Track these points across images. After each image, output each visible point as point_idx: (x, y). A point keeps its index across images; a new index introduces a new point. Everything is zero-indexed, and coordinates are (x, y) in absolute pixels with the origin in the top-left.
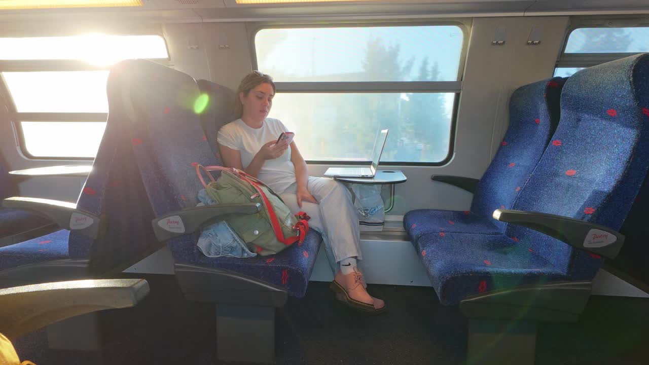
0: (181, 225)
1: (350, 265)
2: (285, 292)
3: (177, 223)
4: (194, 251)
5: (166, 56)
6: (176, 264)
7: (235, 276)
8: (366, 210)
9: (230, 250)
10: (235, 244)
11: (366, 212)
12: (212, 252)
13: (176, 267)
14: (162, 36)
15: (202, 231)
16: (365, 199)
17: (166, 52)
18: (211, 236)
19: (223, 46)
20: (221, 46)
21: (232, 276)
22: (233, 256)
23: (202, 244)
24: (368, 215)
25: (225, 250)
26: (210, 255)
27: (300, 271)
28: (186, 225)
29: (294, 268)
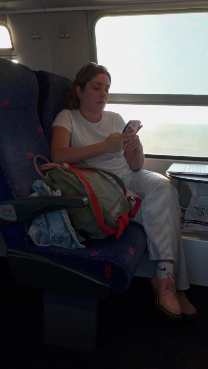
0: (14, 213)
1: (165, 269)
2: (108, 286)
3: (10, 211)
4: (25, 239)
5: (10, 46)
6: (8, 250)
7: (61, 266)
8: (202, 209)
9: (59, 240)
10: (66, 235)
11: (201, 211)
12: (42, 241)
13: (8, 252)
14: (6, 26)
15: (34, 220)
16: (202, 197)
17: (10, 42)
18: (41, 225)
19: (64, 36)
20: (61, 36)
21: (58, 265)
22: (61, 246)
23: (33, 231)
24: (204, 214)
25: (54, 240)
26: (39, 243)
27: (123, 267)
28: (18, 213)
29: (117, 264)
